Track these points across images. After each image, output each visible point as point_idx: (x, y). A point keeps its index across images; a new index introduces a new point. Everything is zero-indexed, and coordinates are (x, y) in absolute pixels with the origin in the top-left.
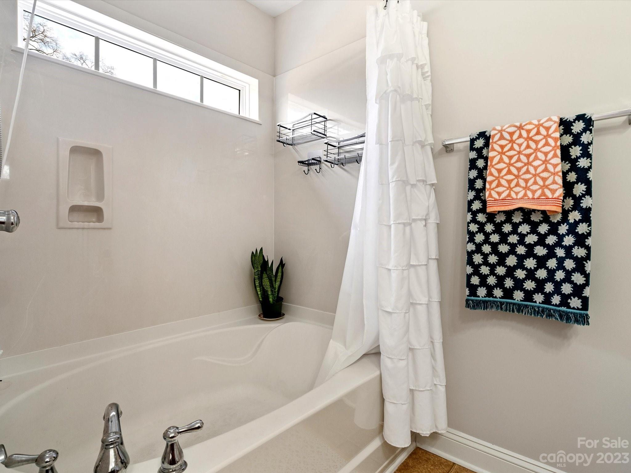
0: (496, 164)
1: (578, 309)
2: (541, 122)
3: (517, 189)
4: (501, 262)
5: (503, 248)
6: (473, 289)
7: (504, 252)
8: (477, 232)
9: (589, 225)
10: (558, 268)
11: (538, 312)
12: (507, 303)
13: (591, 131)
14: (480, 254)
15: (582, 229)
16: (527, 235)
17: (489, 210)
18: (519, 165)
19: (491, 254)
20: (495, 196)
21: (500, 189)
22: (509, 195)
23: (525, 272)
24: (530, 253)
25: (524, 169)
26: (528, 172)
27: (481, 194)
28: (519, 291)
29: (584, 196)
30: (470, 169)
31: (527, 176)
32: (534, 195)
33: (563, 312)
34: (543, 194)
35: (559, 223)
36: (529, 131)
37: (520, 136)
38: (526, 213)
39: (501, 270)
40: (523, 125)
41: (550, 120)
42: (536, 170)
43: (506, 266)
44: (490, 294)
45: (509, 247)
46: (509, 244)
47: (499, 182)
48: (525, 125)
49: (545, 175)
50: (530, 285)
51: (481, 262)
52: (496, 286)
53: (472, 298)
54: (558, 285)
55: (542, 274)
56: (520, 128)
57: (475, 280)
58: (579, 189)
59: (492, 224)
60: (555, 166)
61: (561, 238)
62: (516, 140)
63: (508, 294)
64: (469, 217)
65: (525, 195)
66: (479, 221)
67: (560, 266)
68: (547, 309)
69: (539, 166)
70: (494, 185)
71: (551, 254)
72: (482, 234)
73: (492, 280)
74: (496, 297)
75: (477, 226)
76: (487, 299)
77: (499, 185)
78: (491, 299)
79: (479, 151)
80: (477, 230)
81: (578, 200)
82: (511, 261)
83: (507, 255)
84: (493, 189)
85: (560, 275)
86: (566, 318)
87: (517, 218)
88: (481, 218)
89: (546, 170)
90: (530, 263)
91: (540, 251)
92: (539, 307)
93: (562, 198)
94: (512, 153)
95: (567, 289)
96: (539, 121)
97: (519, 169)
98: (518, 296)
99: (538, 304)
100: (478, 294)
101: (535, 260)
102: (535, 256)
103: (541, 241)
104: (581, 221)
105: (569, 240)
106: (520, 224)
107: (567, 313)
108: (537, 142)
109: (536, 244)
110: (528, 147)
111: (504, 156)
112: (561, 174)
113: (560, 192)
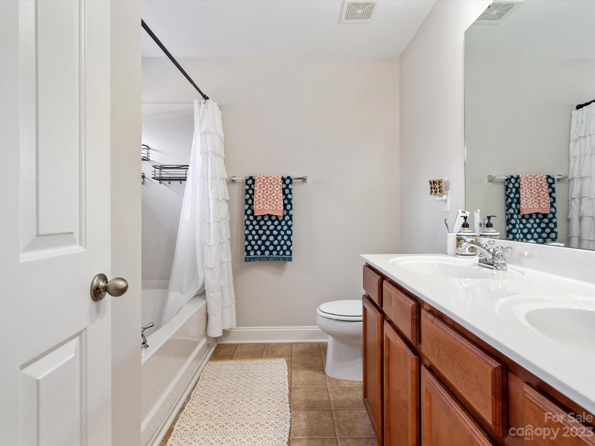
0: (258, 193)
1: (289, 255)
2: (275, 177)
3: (266, 205)
4: (260, 239)
5: (261, 232)
6: (248, 252)
7: (261, 234)
8: (250, 225)
9: (292, 222)
10: (282, 240)
11: (275, 259)
12: (262, 257)
13: (292, 184)
14: (251, 235)
15: (290, 223)
16: (270, 226)
17: (255, 215)
18: (267, 194)
19: (256, 235)
20: (258, 208)
21: (260, 205)
22: (263, 208)
23: (269, 242)
24: (271, 234)
25: (269, 197)
26: (270, 198)
27: (251, 207)
28: (267, 251)
29: (290, 210)
30: (246, 194)
31: (270, 200)
32: (273, 209)
33: (284, 257)
34: (276, 208)
35: (282, 221)
36: (271, 180)
37: (267, 182)
38: (270, 216)
39: (260, 242)
40: (268, 177)
41: (278, 177)
42: (273, 198)
43: (262, 240)
44: (255, 254)
45: (263, 231)
46: (263, 230)
47: (259, 201)
48: (269, 177)
49: (277, 200)
50: (271, 248)
51: (251, 239)
52: (258, 250)
53: (248, 256)
54: (282, 247)
55: (276, 242)
56: (267, 178)
57: (249, 248)
58: (289, 207)
59: (256, 221)
60: (280, 197)
61: (282, 227)
62: (266, 183)
63: (263, 253)
64: (246, 217)
65: (270, 208)
66: (250, 220)
67: (283, 239)
68: (278, 257)
69: (275, 196)
70: (257, 203)
71: (279, 234)
72: (252, 225)
73: (256, 247)
74: (258, 255)
75: (250, 222)
76: (254, 256)
77: (259, 203)
78: (256, 256)
79: (250, 186)
80: (250, 224)
81: (288, 211)
82: (264, 238)
83: (262, 235)
84: (257, 205)
85: (282, 242)
86: (285, 260)
87: (266, 218)
88: (251, 218)
89: (277, 198)
90: (271, 238)
91: (275, 233)
92: (275, 257)
93: (283, 210)
94: (264, 189)
95: (285, 248)
96: (274, 176)
97: (267, 196)
98: (267, 253)
99: (274, 256)
100: (251, 254)
101: (273, 237)
102: (273, 235)
103: (275, 229)
104: (289, 220)
105: (285, 228)
106: (268, 221)
107: (285, 258)
108: (274, 186)
109: (274, 230)
110: (270, 187)
111: (261, 190)
112: (282, 200)
113: (282, 208)
